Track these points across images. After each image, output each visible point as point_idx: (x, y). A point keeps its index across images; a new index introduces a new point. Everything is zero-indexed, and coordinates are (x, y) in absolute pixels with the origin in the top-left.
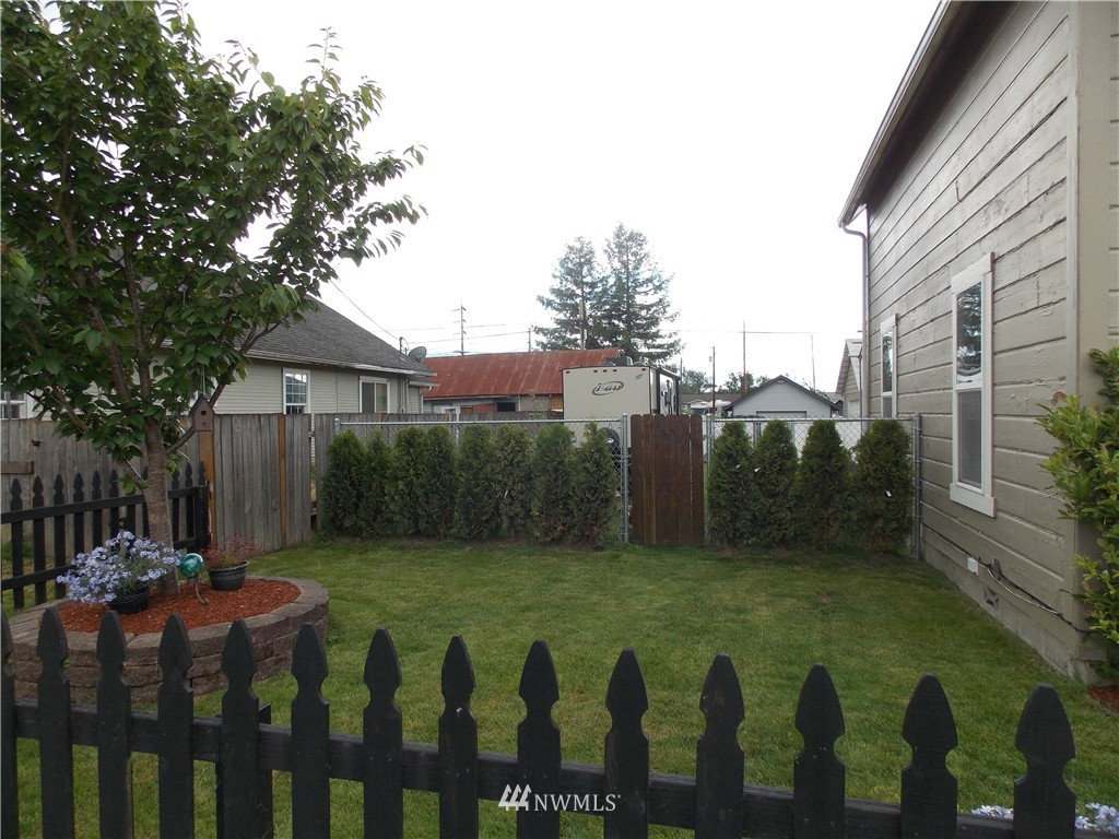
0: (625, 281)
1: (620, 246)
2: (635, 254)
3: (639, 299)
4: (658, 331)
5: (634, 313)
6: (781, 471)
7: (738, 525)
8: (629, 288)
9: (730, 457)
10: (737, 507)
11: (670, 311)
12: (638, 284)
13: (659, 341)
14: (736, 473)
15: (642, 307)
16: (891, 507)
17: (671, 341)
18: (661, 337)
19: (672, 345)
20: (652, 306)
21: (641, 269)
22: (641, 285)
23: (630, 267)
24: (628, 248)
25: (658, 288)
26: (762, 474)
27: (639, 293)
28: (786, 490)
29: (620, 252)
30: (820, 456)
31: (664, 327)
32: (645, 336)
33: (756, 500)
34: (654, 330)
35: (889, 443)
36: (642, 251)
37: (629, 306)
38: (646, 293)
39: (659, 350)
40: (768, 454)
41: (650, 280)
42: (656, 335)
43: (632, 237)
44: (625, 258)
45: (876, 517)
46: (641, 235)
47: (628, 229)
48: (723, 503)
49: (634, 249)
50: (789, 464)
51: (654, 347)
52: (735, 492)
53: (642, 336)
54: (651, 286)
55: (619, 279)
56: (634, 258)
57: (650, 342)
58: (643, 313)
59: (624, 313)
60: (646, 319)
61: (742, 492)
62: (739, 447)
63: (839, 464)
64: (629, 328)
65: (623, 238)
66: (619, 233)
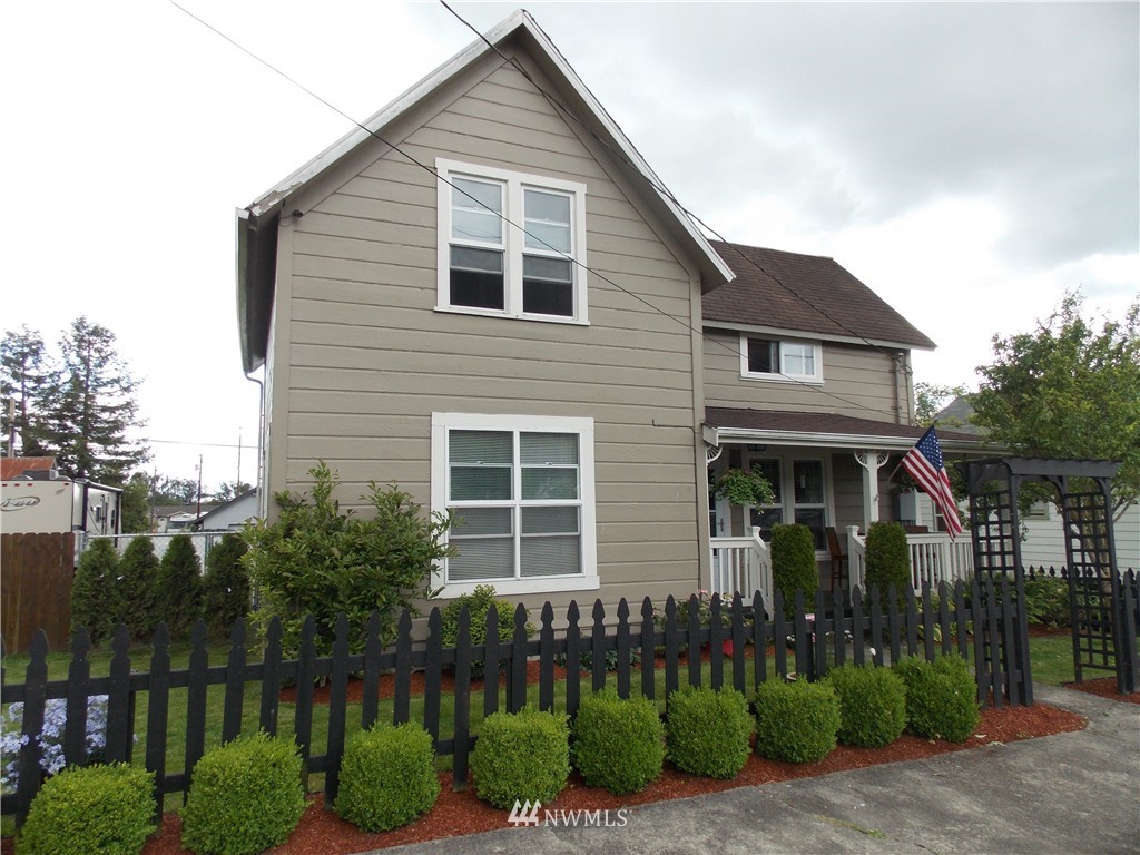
0: (82, 378)
1: (80, 340)
2: (99, 351)
3: (101, 401)
4: (123, 437)
5: (92, 415)
6: (141, 577)
7: (98, 626)
8: (88, 386)
9: (94, 568)
10: (97, 611)
11: (138, 416)
12: (99, 383)
13: (122, 448)
14: (99, 582)
15: (104, 409)
16: (229, 600)
17: (139, 448)
18: (127, 443)
19: (140, 453)
20: (117, 408)
21: (105, 368)
22: (105, 385)
23: (91, 364)
24: (90, 343)
25: (127, 389)
26: (124, 580)
27: (102, 394)
28: (144, 593)
29: (79, 347)
30: (174, 563)
31: (129, 433)
32: (105, 441)
33: (117, 604)
34: (117, 435)
35: (231, 551)
36: (108, 348)
37: (87, 407)
38: (110, 395)
39: (123, 458)
40: (130, 564)
41: (117, 381)
42: (120, 441)
43: (96, 332)
44: (85, 353)
45: (219, 608)
46: (107, 331)
47: (91, 322)
48: (83, 608)
49: (98, 346)
50: (149, 571)
51: (116, 454)
52: (96, 598)
53: (99, 441)
54: (117, 386)
55: (76, 376)
56: (97, 355)
57: (110, 448)
58: (105, 416)
59: (81, 414)
60: (108, 422)
61: (102, 597)
62: (102, 560)
63: (190, 569)
64: (87, 431)
65: (84, 331)
66: (80, 325)
